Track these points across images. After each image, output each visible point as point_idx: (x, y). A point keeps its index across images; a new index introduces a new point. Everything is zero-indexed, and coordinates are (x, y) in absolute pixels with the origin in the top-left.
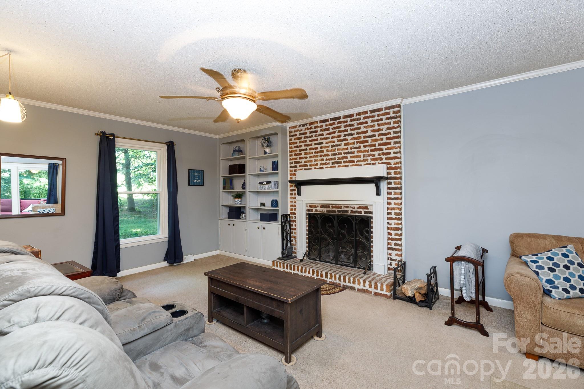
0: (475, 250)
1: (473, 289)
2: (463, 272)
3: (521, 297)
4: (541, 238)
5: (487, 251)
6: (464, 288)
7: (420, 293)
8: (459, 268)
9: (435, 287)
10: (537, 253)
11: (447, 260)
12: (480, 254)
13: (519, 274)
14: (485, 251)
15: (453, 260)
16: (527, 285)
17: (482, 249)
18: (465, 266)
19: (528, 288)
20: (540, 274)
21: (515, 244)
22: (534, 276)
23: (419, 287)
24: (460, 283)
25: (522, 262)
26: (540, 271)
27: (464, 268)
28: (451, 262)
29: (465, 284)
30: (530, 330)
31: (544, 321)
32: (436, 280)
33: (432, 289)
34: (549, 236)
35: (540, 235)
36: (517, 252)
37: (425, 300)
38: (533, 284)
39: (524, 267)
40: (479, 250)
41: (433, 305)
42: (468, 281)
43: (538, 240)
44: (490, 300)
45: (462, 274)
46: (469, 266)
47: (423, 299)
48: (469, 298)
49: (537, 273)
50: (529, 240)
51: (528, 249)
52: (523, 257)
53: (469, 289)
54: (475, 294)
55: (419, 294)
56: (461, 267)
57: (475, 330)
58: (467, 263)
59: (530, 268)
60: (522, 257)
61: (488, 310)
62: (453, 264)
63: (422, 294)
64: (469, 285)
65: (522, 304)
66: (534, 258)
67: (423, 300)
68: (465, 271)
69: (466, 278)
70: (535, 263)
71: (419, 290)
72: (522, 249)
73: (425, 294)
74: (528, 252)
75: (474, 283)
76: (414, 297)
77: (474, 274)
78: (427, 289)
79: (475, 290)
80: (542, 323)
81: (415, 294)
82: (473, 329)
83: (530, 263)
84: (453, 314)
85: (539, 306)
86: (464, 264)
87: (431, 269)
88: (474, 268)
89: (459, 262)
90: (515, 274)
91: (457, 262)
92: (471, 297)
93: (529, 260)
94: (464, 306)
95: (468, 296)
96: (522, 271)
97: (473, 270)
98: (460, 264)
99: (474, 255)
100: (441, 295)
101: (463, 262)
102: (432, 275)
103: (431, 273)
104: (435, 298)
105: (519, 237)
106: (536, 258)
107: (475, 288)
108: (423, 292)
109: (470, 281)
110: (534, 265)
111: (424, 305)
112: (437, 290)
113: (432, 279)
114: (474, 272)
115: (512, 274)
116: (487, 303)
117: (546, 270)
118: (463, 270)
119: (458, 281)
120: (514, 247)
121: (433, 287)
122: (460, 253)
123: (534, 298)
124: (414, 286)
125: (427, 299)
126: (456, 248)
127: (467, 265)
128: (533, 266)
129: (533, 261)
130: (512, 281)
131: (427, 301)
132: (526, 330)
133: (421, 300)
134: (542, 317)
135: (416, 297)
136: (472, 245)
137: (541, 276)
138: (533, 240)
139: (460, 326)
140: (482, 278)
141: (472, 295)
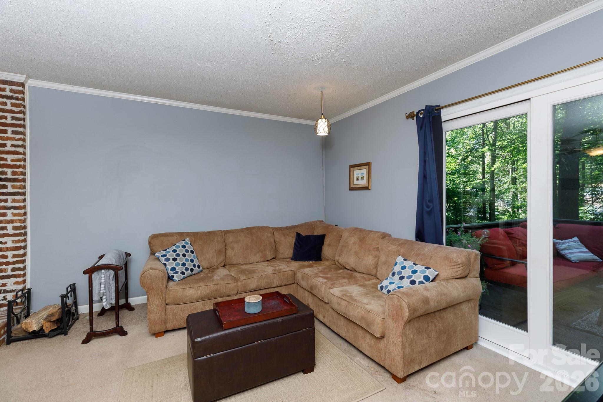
0: (118, 255)
1: (113, 295)
2: (103, 281)
3: (152, 288)
4: (171, 236)
5: (130, 255)
6: (104, 297)
7: (51, 322)
8: (98, 278)
9: (74, 308)
10: (166, 249)
11: (85, 273)
12: (124, 259)
13: (151, 269)
14: (128, 255)
15: (92, 271)
16: (156, 277)
17: (126, 254)
18: (105, 274)
19: (157, 279)
20: (167, 265)
21: (152, 243)
22: (163, 267)
23: (49, 314)
24: (99, 293)
25: (156, 258)
26: (167, 263)
27: (104, 277)
28: (90, 274)
29: (105, 293)
30: (158, 313)
31: (167, 301)
32: (75, 298)
33: (69, 310)
34: (175, 233)
35: (170, 233)
36: (154, 250)
37: (58, 327)
38: (161, 274)
39: (157, 262)
40: (123, 255)
41: (69, 329)
42: (109, 288)
43: (168, 238)
44: (134, 301)
45: (102, 284)
46: (109, 273)
47: (54, 326)
48: (109, 305)
49: (165, 265)
50: (162, 238)
51: (161, 246)
52: (157, 254)
53: (110, 296)
54: (115, 299)
55: (49, 323)
56: (101, 276)
57: (115, 335)
58: (108, 270)
59: (161, 262)
60: (155, 254)
61: (130, 311)
62: (92, 275)
63: (53, 321)
64: (109, 292)
65: (153, 293)
66: (164, 253)
67: (56, 327)
68: (105, 279)
69: (106, 287)
70: (164, 257)
71: (49, 318)
72: (157, 247)
73: (57, 320)
74: (161, 249)
75: (114, 288)
76: (42, 329)
77: (114, 280)
78: (61, 313)
79: (115, 295)
80: (166, 304)
81: (43, 326)
82: (113, 335)
83: (161, 258)
84: (92, 329)
85: (164, 291)
86: (104, 272)
87: (67, 288)
88: (114, 274)
89: (99, 271)
90: (148, 270)
91: (97, 272)
92: (111, 304)
93: (160, 255)
94: (107, 315)
95: (108, 304)
96: (153, 266)
97: (113, 276)
98: (100, 273)
99: (116, 261)
100: (81, 314)
101: (103, 271)
102: (69, 295)
103: (68, 293)
104: (73, 319)
105: (155, 237)
106: (165, 253)
107: (115, 293)
108: (54, 318)
109: (110, 288)
110: (164, 258)
111: (56, 334)
112: (76, 310)
113: (68, 299)
114: (114, 278)
115: (145, 270)
116: (129, 304)
117: (171, 260)
118: (103, 279)
119: (97, 292)
120: (151, 246)
121: (70, 308)
122: (103, 262)
123: (161, 286)
124: (43, 315)
125: (61, 325)
126: (99, 258)
127: (107, 272)
128: (162, 259)
129: (164, 256)
130: (145, 277)
131: (61, 327)
132: (155, 314)
133: (52, 329)
134: (167, 299)
135: (44, 328)
136: (115, 251)
137: (168, 266)
138: (165, 238)
139: (100, 338)
140: (125, 281)
141: (112, 301)
